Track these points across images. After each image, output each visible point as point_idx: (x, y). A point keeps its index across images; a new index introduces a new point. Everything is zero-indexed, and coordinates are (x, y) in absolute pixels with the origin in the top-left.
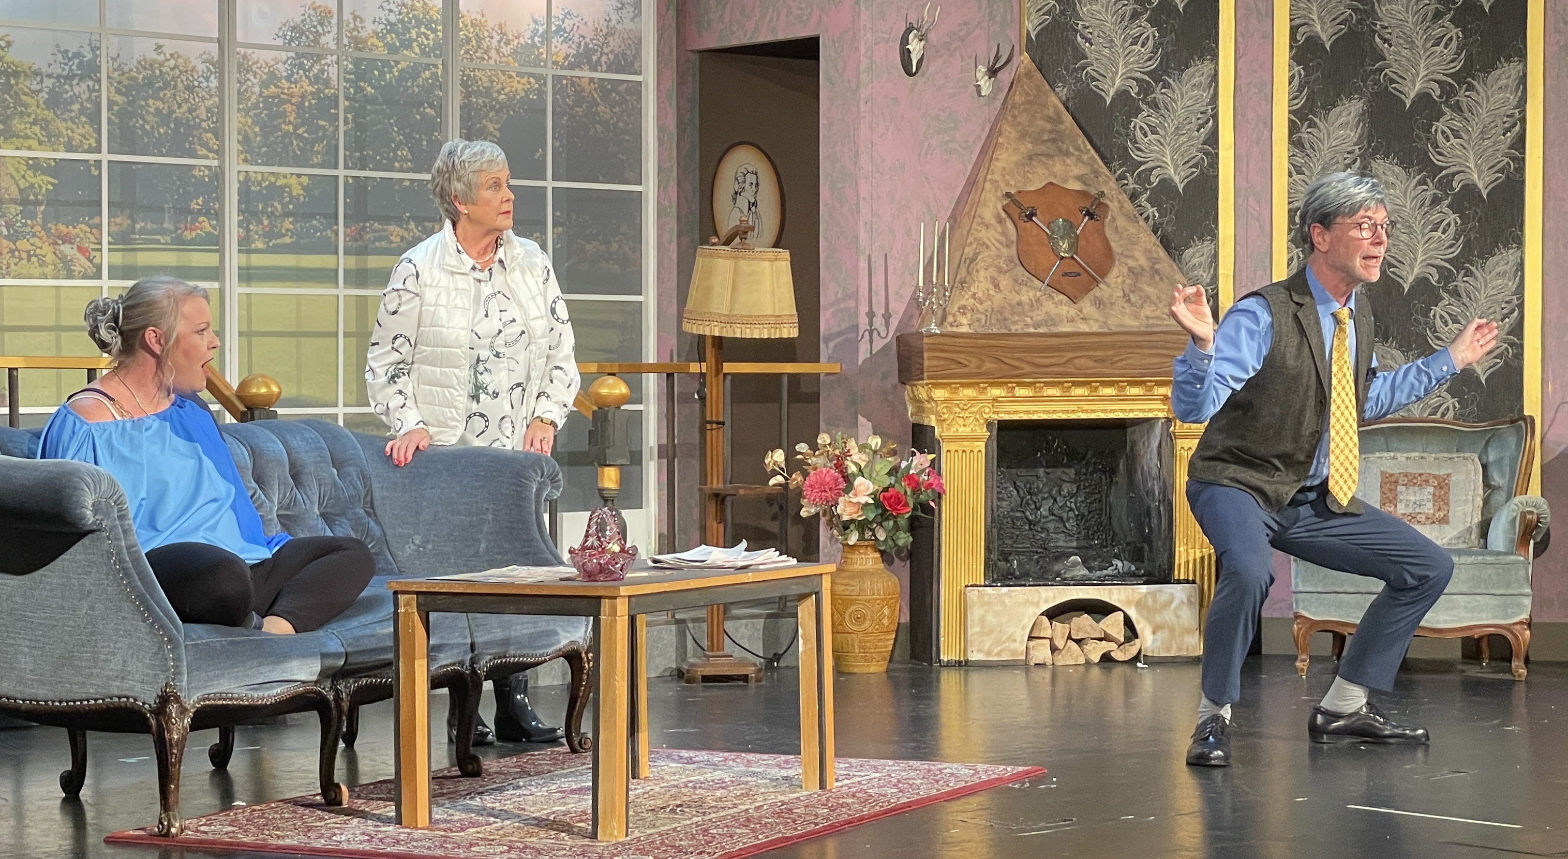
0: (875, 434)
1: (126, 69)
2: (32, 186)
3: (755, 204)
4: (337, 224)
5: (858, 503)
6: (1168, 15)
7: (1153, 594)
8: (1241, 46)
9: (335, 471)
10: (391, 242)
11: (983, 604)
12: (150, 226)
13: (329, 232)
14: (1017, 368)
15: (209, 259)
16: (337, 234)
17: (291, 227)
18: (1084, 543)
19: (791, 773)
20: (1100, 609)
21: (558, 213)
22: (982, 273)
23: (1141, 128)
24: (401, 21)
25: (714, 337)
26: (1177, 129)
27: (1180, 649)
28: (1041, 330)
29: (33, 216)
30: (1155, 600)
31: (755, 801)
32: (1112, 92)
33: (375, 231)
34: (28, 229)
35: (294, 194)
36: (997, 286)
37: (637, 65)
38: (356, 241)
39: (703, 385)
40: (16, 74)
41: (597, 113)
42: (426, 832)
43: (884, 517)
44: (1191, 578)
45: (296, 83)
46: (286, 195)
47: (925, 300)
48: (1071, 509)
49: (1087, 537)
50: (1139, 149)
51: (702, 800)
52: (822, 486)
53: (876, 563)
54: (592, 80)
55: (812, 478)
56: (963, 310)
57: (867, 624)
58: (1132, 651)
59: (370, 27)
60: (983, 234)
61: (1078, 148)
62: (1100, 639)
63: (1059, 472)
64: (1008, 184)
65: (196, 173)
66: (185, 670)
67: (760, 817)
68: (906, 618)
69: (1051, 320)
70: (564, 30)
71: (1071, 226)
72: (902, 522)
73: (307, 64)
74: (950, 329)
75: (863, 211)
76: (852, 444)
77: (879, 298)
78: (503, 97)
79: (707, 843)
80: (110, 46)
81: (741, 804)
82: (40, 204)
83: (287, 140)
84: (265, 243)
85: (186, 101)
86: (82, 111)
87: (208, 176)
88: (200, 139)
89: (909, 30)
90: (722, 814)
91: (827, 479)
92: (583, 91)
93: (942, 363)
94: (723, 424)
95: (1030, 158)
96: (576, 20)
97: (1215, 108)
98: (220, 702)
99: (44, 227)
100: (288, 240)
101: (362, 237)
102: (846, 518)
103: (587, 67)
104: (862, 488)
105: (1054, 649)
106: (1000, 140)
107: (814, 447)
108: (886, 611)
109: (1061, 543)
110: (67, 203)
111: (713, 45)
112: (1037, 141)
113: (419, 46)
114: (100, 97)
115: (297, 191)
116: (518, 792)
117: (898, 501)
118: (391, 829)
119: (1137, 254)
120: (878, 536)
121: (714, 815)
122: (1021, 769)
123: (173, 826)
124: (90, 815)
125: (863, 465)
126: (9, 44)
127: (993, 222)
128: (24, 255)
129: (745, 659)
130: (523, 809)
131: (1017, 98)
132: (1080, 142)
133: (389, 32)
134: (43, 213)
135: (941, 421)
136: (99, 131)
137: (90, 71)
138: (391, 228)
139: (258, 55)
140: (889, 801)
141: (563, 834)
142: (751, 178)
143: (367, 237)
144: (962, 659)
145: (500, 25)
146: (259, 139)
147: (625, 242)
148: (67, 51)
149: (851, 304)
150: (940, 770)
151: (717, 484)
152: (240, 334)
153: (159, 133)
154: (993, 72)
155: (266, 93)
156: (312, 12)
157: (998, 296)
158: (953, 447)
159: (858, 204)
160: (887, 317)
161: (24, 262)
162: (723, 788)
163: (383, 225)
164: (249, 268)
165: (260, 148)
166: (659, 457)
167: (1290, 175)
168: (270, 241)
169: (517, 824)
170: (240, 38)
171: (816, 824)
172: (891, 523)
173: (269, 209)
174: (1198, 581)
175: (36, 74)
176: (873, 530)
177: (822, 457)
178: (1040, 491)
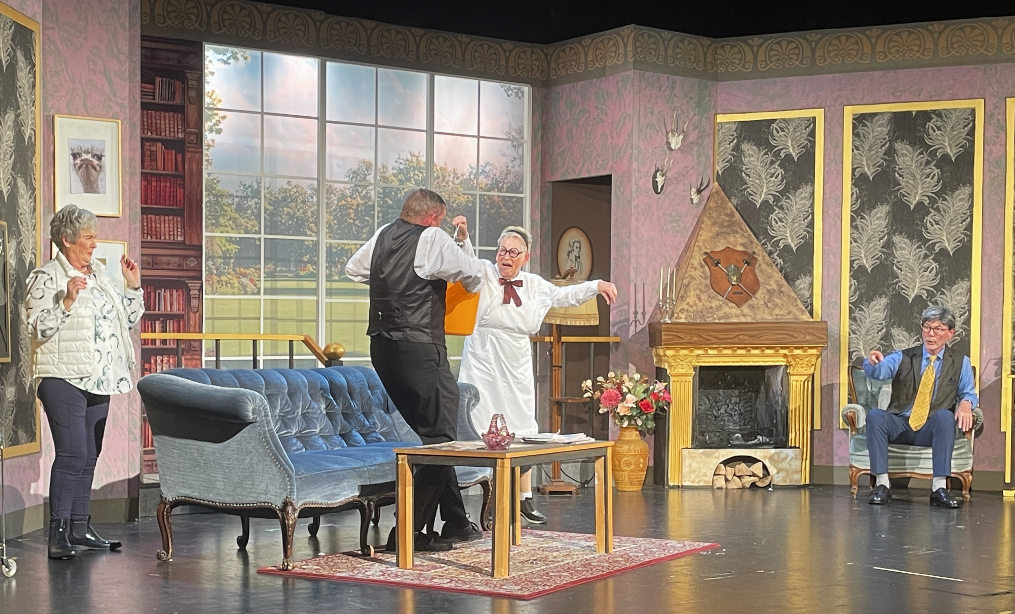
0: (637, 372)
1: (273, 193)
2: (228, 250)
3: (579, 257)
5: (628, 407)
6: (789, 163)
7: (778, 453)
8: (826, 178)
9: (369, 391)
11: (691, 457)
12: (284, 269)
14: (709, 340)
15: (313, 285)
18: (743, 427)
19: (591, 544)
20: (751, 461)
22: (692, 293)
23: (775, 219)
24: (406, 168)
25: (557, 325)
26: (793, 219)
27: (791, 481)
28: (721, 321)
29: (228, 264)
30: (779, 457)
31: (573, 559)
32: (760, 201)
34: (226, 271)
36: (700, 299)
37: (521, 189)
39: (552, 348)
40: (221, 196)
41: (501, 213)
42: (411, 571)
43: (641, 414)
44: (797, 446)
45: (355, 199)
47: (663, 306)
48: (736, 410)
49: (744, 424)
50: (773, 230)
51: (546, 557)
52: (610, 398)
53: (636, 436)
54: (498, 196)
55: (605, 394)
56: (682, 311)
57: (632, 467)
58: (767, 482)
59: (391, 171)
60: (693, 273)
61: (742, 230)
62: (750, 476)
63: (730, 391)
64: (706, 248)
65: (306, 243)
66: (295, 490)
67: (575, 567)
68: (652, 464)
69: (727, 316)
70: (486, 172)
71: (739, 269)
72: (650, 416)
73: (360, 190)
74: (675, 320)
75: (632, 261)
76: (625, 377)
77: (640, 305)
78: (455, 205)
79: (548, 580)
80: (266, 182)
81: (566, 560)
82: (232, 258)
83: (350, 227)
85: (302, 208)
86: (253, 213)
87: (311, 245)
88: (308, 226)
89: (657, 171)
90: (556, 565)
91: (613, 395)
92: (495, 201)
93: (671, 337)
94: (561, 367)
95: (718, 235)
96: (491, 167)
97: (813, 209)
98: (312, 506)
99: (234, 270)
103: (496, 190)
104: (630, 400)
105: (727, 480)
106: (703, 226)
107: (606, 378)
108: (642, 460)
109: (731, 427)
110: (244, 258)
111: (558, 179)
112: (721, 226)
113: (415, 180)
114: (260, 207)
117: (648, 406)
118: (394, 569)
119: (771, 283)
120: (638, 424)
121: (552, 566)
122: (707, 544)
123: (289, 566)
124: (251, 558)
125: (631, 388)
126: (218, 182)
127: (698, 267)
128: (224, 283)
129: (571, 483)
130: (458, 561)
131: (711, 204)
132: (743, 226)
133: (400, 174)
134: (233, 263)
135: (670, 366)
136: (260, 223)
137: (256, 194)
139: (336, 185)
140: (639, 560)
142: (577, 245)
144: (680, 485)
145: (454, 170)
146: (336, 226)
148: (245, 185)
149: (625, 307)
150: (666, 544)
151: (558, 397)
152: (327, 321)
153: (289, 224)
154: (699, 192)
155: (340, 204)
156: (363, 164)
157: (701, 304)
158: (676, 379)
159: (630, 257)
160: (644, 314)
161: (224, 286)
162: (557, 552)
164: (331, 289)
165: (337, 231)
167: (851, 243)
169: (455, 568)
170: (328, 177)
171: (603, 572)
172: (645, 417)
173: (341, 261)
174: (801, 447)
175: (231, 196)
177: (610, 384)
178: (721, 401)
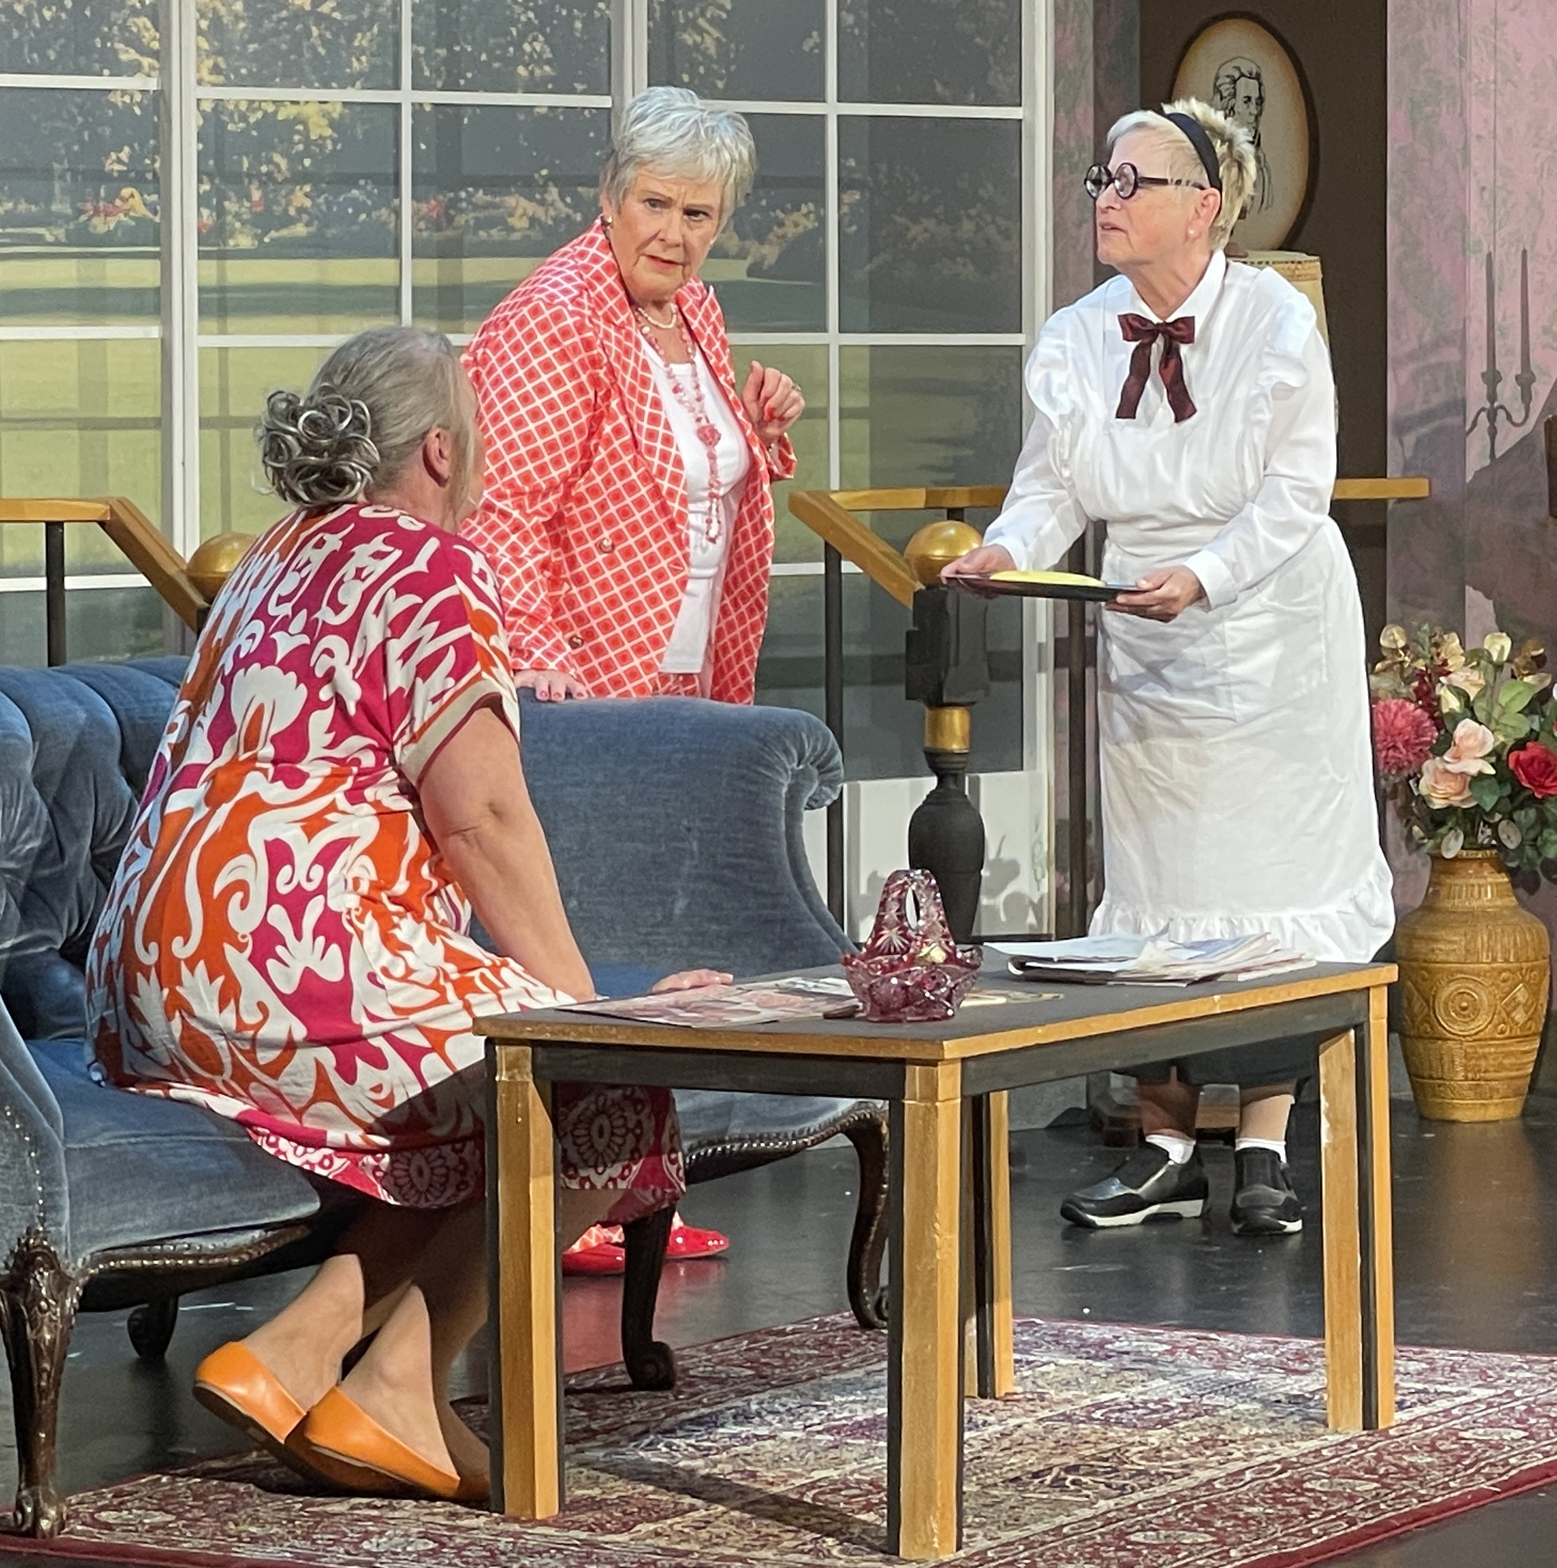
0: (1501, 625)
4: (398, 194)
5: (1463, 774)
10: (513, 229)
12: (24, 207)
13: (384, 212)
16: (398, 213)
17: (308, 203)
19: (1307, 1384)
21: (852, 163)
31: (1228, 1458)
33: (476, 207)
35: (313, 137)
38: (439, 229)
42: (551, 1531)
43: (1517, 803)
46: (296, 138)
51: (1120, 1455)
53: (1499, 893)
57: (1481, 1021)
65: (118, 101)
66: (66, 1200)
67: (1237, 1502)
75: (1475, 162)
76: (1452, 648)
77: (1508, 342)
81: (1199, 1466)
83: (299, 27)
84: (256, 237)
87: (140, 104)
88: (124, 28)
90: (1160, 1491)
91: (1400, 722)
98: (136, 1263)
100: (300, 230)
101: (450, 220)
102: (1438, 804)
104: (1471, 742)
108: (1522, 992)
115: (320, 129)
116: (745, 1430)
117: (1546, 768)
120: (1503, 837)
121: (1142, 1495)
123: (44, 1515)
125: (1473, 693)
130: (753, 1475)
138: (511, 201)
140: (1506, 1463)
141: (830, 1541)
142: (1248, 88)
143: (461, 220)
146: (242, 25)
147: (989, 218)
149: (1452, 354)
152: (205, 425)
153: (42, 17)
159: (1465, 146)
160: (1526, 380)
162: (1165, 1424)
163: (494, 194)
164: (222, 289)
165: (244, 44)
166: (1056, 666)
168: (266, 233)
169: (736, 1514)
171: (1352, 1522)
172: (1532, 812)
173: (264, 169)
176: (1494, 827)
177: (1389, 675)
